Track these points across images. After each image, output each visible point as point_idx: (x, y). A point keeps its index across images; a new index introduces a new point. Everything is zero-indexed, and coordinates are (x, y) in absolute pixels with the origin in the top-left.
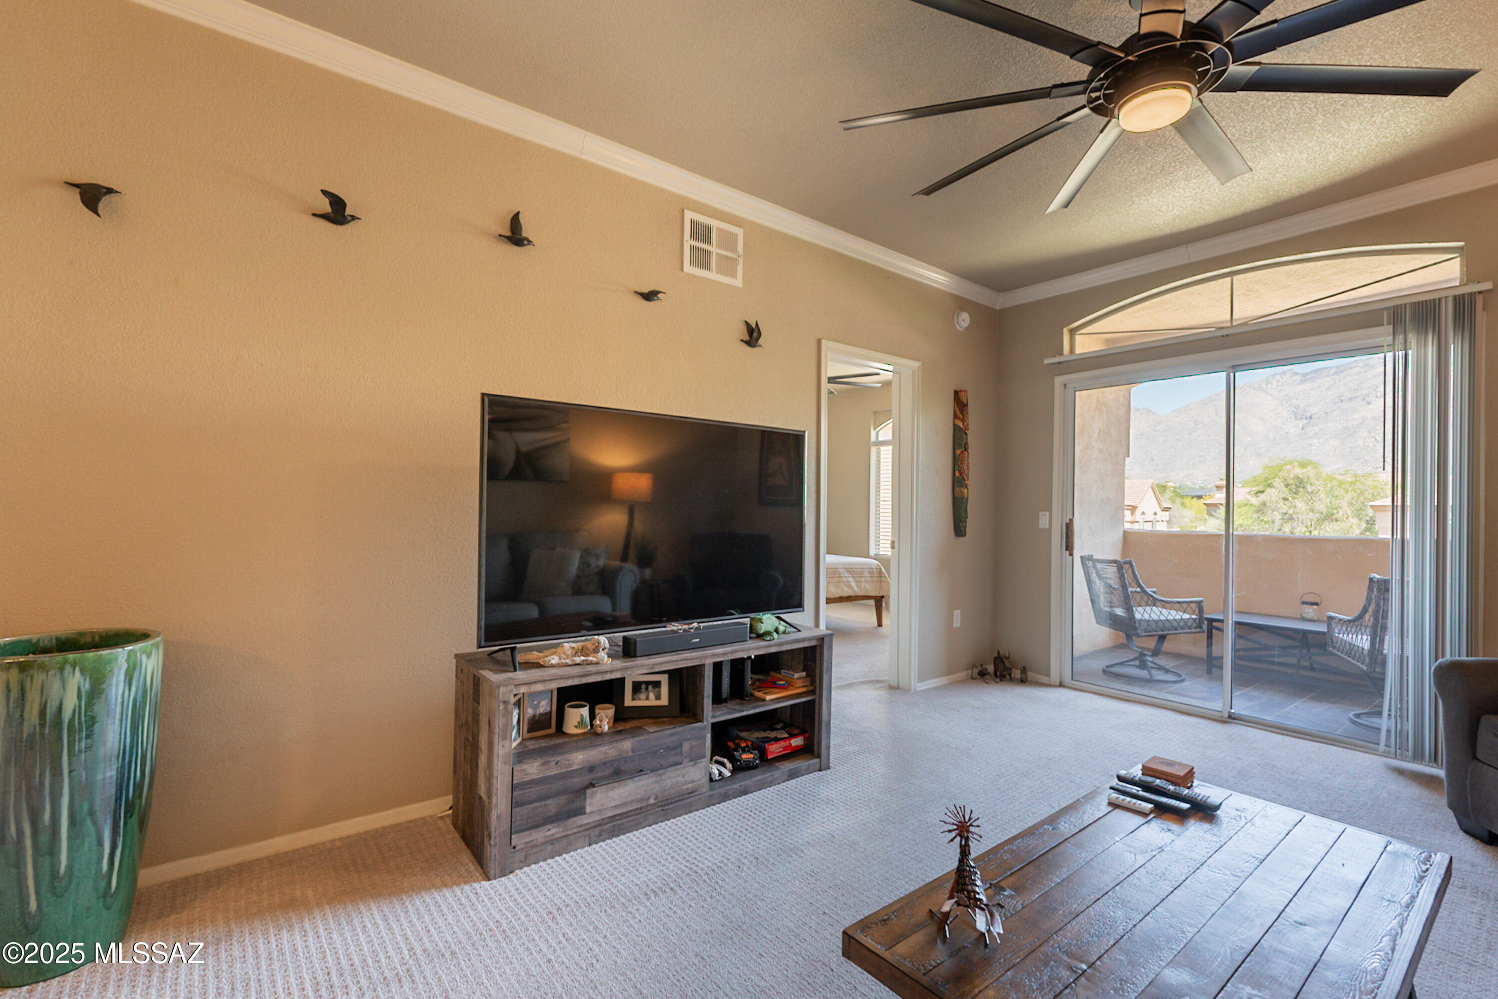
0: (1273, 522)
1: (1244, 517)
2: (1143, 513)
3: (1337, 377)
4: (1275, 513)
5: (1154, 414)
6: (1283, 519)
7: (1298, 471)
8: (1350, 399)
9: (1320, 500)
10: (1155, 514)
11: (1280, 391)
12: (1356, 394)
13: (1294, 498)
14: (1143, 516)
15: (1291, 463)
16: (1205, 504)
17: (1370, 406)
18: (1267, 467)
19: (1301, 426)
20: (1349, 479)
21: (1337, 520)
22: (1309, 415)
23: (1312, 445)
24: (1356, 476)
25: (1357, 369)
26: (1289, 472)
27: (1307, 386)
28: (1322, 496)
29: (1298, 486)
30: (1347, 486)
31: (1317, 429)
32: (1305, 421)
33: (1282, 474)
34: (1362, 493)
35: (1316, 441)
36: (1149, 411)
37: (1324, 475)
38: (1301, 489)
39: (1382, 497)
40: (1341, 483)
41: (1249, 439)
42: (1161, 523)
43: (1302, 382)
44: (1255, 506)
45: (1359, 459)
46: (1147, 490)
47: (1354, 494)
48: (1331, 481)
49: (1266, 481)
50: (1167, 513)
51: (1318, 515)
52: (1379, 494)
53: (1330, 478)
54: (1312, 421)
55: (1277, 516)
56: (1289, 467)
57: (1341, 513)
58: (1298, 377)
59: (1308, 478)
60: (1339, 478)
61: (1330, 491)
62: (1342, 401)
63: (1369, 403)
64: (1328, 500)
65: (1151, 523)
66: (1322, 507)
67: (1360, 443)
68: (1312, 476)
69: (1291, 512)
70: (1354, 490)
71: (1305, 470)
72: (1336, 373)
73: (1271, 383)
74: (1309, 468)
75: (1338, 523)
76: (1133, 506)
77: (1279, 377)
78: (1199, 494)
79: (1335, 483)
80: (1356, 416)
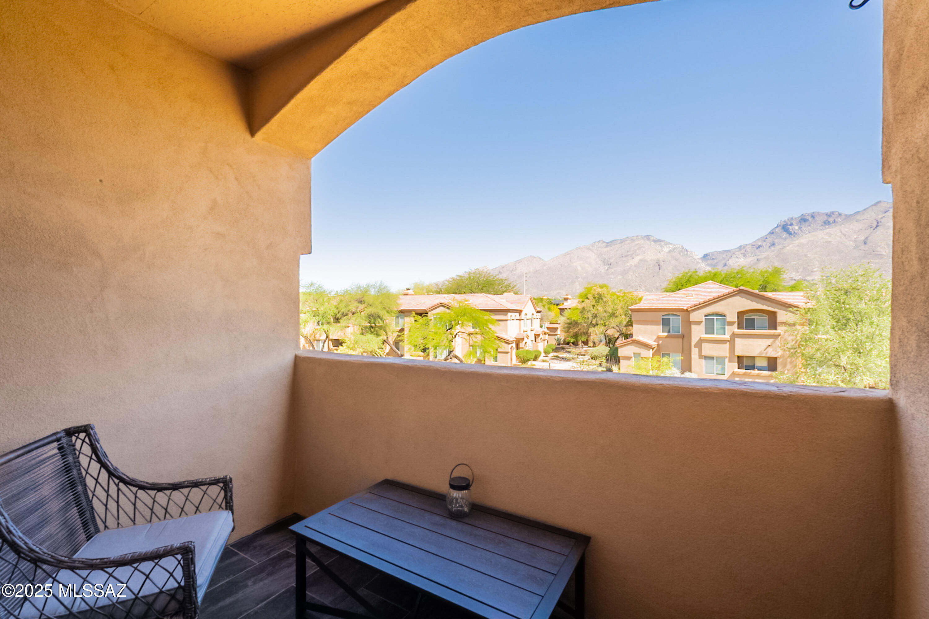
0: (588, 318)
1: (576, 315)
2: (526, 314)
3: (620, 245)
4: (589, 313)
5: (543, 260)
6: (592, 317)
7: (600, 290)
8: (626, 256)
9: (609, 305)
10: (533, 314)
11: (598, 250)
12: (629, 253)
13: (597, 305)
14: (526, 316)
15: (596, 286)
16: (559, 309)
17: (633, 260)
18: (586, 288)
19: (606, 268)
20: (622, 295)
21: (616, 317)
22: (609, 263)
23: (611, 278)
24: (625, 293)
25: (628, 241)
26: (595, 290)
27: (609, 248)
28: (610, 303)
29: (599, 298)
30: (620, 298)
31: (613, 270)
32: (608, 266)
33: (593, 292)
34: (627, 302)
35: (612, 276)
36: (540, 259)
37: (610, 292)
38: (601, 300)
39: (635, 304)
40: (618, 297)
41: (585, 274)
42: (536, 319)
43: (607, 246)
44: (579, 309)
45: (629, 285)
46: (528, 301)
47: (624, 303)
48: (614, 296)
49: (586, 296)
50: (539, 314)
51: (608, 314)
52: (634, 303)
53: (614, 294)
54: (611, 266)
55: (590, 315)
56: (595, 288)
57: (618, 313)
58: (605, 244)
59: (604, 294)
60: (618, 294)
61: (614, 301)
62: (623, 257)
63: (633, 258)
64: (612, 306)
65: (530, 320)
66: (610, 310)
67: (630, 277)
68: (605, 293)
69: (596, 313)
70: (623, 301)
71: (602, 290)
72: (620, 243)
73: (594, 247)
74: (604, 288)
75: (617, 318)
76: (520, 310)
77: (597, 243)
78: (557, 303)
79: (615, 297)
80: (628, 264)
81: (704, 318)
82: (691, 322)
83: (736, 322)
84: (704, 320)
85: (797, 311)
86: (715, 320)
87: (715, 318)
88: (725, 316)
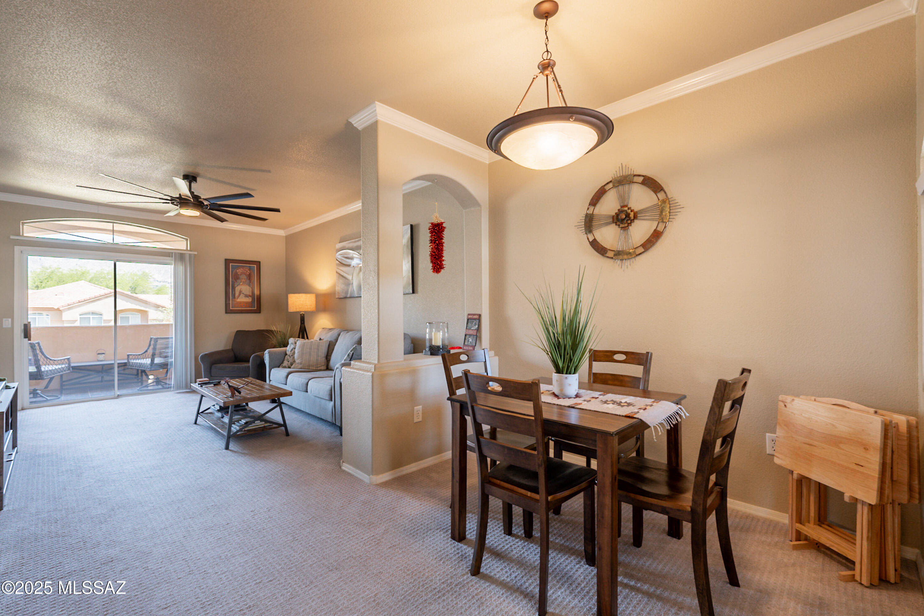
81: (79, 317)
82: (63, 321)
83: (111, 320)
84: (79, 319)
85: (165, 310)
86: (91, 319)
87: (91, 316)
88: (101, 315)
